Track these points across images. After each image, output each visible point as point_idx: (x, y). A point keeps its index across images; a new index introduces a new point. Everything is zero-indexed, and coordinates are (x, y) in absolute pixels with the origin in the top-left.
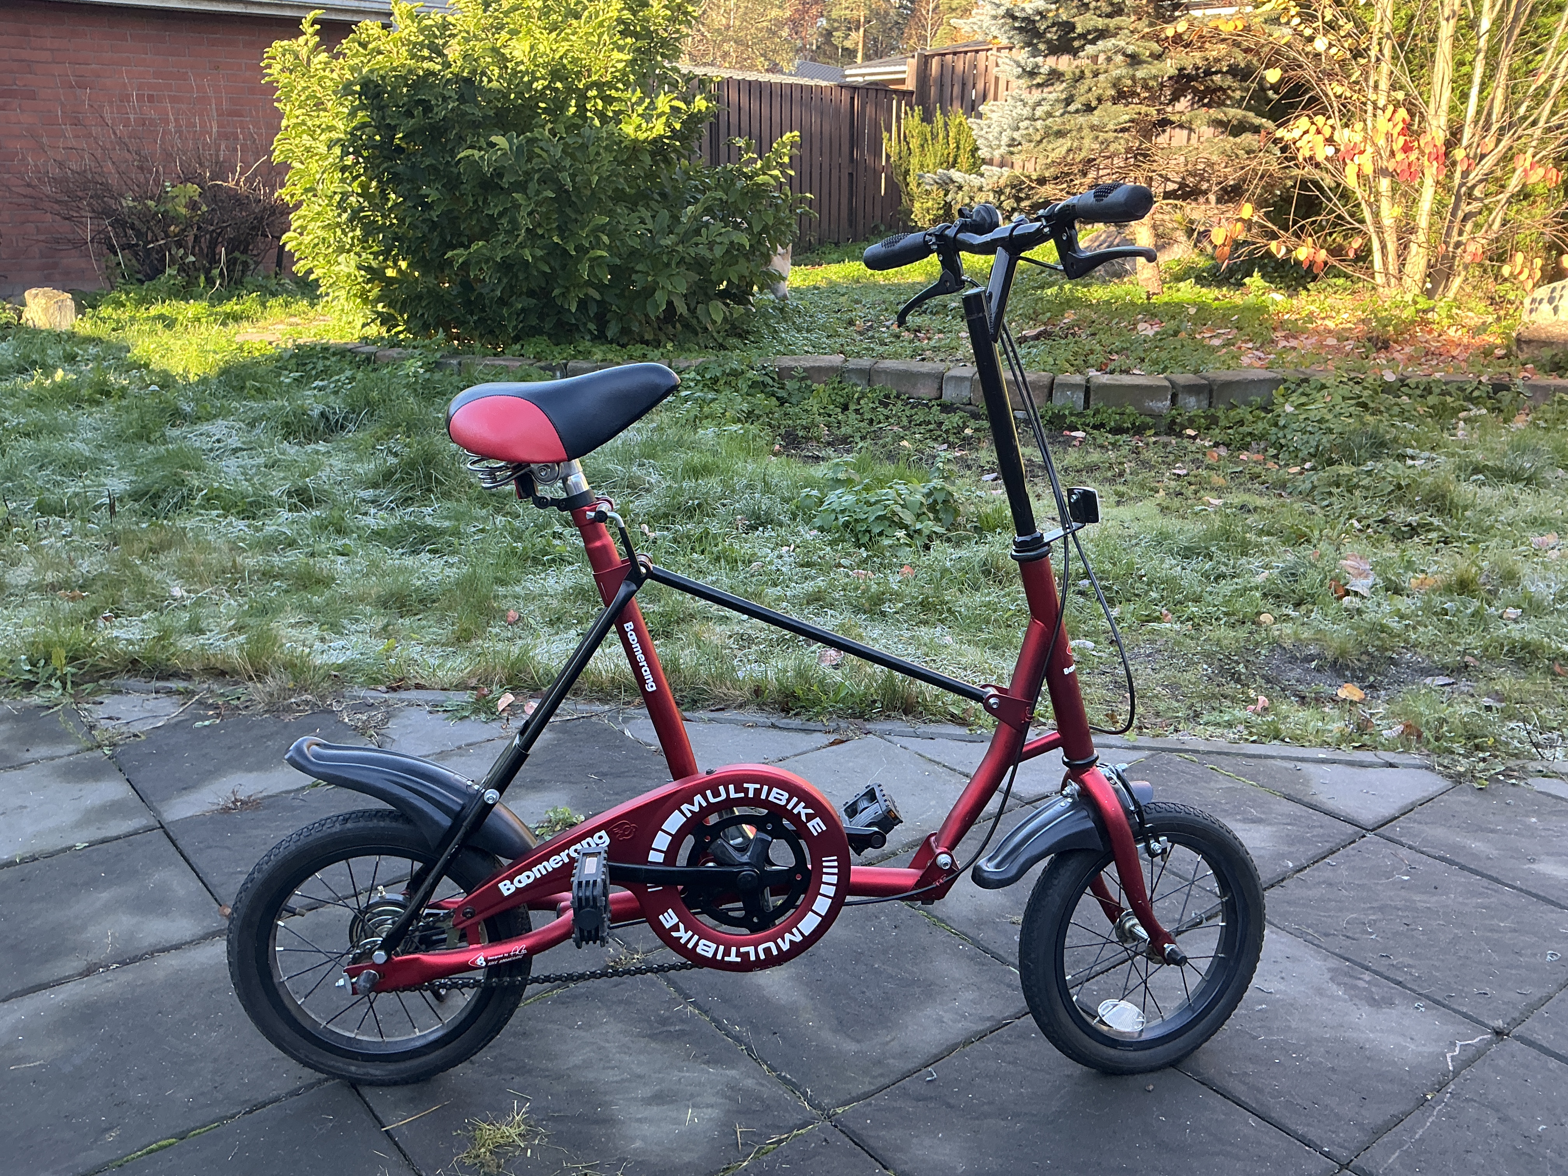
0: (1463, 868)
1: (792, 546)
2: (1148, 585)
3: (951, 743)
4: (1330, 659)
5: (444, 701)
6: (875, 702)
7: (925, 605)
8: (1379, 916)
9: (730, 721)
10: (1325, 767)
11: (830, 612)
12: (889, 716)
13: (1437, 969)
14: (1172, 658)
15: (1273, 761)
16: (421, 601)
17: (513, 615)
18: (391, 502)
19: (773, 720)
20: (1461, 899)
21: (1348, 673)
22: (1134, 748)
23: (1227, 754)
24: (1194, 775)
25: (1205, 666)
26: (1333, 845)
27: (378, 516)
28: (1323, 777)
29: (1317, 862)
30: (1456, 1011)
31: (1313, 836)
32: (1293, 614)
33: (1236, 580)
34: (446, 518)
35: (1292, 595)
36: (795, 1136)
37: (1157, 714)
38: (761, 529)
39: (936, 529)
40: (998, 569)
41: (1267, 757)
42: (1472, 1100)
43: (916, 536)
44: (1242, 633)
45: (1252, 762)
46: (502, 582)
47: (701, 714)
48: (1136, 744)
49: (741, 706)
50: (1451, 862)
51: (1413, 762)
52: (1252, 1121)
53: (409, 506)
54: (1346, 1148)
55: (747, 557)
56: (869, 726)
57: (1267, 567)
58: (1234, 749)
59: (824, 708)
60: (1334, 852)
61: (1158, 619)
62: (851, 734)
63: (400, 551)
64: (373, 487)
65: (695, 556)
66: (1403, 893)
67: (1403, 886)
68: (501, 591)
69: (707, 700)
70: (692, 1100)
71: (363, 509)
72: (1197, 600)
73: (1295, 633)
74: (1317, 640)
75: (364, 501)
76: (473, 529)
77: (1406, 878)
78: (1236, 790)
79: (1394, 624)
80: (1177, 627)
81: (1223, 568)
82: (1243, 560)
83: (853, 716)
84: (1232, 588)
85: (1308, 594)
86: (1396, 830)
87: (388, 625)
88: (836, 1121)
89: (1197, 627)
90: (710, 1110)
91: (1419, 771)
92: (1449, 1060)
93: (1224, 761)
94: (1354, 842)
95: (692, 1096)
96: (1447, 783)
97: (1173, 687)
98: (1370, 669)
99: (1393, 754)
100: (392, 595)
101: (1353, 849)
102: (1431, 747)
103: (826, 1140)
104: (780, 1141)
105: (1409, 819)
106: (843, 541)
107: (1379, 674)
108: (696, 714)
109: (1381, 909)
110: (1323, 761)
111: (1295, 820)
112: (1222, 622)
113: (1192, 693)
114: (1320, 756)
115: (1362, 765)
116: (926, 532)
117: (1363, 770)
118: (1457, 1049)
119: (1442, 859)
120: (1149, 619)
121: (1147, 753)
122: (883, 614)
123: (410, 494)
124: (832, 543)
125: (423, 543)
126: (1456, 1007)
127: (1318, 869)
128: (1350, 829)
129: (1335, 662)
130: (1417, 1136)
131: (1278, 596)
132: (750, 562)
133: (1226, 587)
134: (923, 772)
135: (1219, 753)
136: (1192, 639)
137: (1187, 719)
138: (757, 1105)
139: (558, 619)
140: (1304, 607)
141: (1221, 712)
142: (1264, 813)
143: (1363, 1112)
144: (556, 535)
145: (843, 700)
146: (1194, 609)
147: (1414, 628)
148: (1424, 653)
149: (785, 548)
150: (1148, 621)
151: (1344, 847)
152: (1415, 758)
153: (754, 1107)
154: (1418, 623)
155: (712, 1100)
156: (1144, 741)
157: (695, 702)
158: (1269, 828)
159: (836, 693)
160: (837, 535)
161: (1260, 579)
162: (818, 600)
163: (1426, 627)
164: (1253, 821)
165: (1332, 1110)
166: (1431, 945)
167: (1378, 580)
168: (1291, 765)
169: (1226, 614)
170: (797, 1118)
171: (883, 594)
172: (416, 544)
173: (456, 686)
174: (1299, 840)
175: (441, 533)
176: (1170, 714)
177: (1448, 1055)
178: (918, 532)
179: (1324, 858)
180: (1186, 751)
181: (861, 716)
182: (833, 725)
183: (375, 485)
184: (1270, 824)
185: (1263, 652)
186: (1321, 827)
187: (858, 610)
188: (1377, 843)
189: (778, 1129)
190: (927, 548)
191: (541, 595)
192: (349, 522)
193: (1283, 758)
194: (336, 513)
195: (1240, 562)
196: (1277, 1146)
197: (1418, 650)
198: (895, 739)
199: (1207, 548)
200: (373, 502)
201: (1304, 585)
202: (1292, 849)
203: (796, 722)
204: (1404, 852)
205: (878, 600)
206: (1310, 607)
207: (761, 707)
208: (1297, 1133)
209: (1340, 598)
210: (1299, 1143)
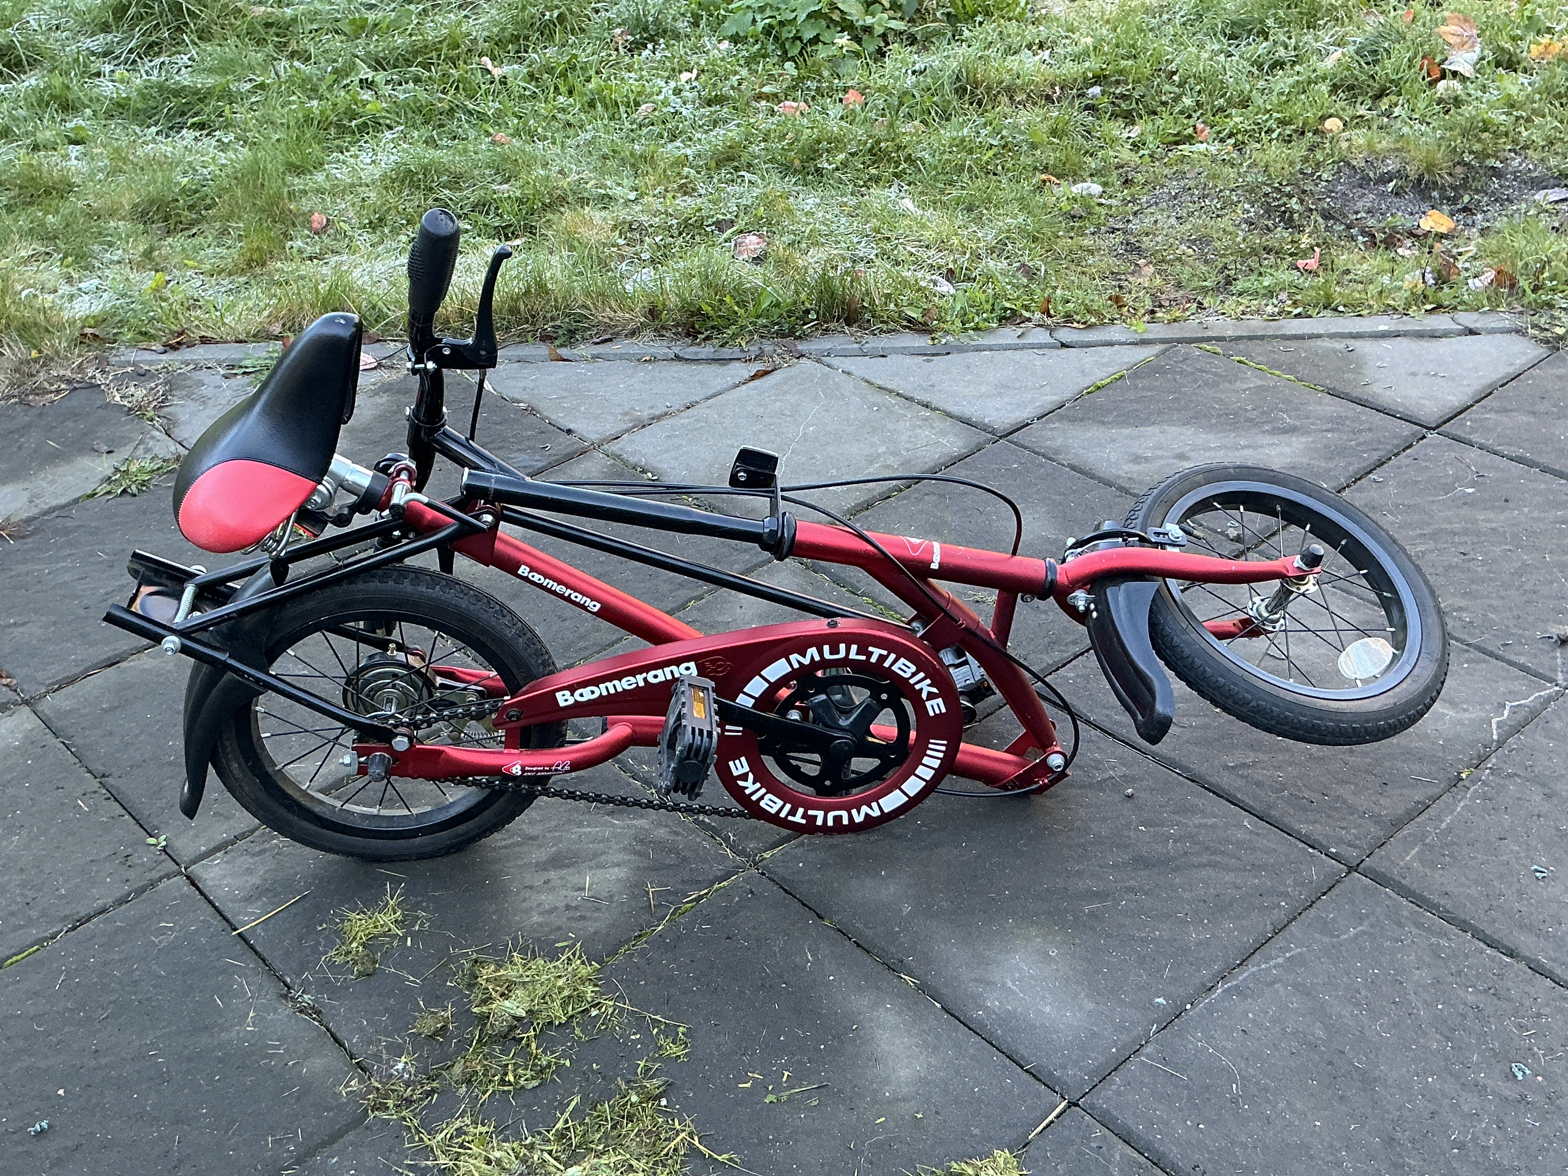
0: (1545, 470)
1: (695, 72)
2: (1179, 86)
3: (908, 360)
4: (1413, 176)
5: (241, 360)
6: (807, 312)
7: (876, 154)
8: (1431, 545)
9: (622, 357)
10: (1386, 344)
11: (748, 176)
12: (827, 330)
13: (1494, 609)
14: (1205, 197)
15: (1319, 342)
16: (191, 208)
17: (318, 219)
18: (131, 51)
19: (677, 350)
20: (1536, 514)
21: (1435, 194)
22: (1144, 342)
23: (1262, 338)
24: (1215, 374)
25: (1247, 206)
26: (1380, 453)
27: (117, 75)
28: (1382, 359)
29: (1360, 479)
30: (1511, 663)
31: (1359, 444)
32: (1368, 115)
33: (1297, 68)
34: (210, 71)
35: (1371, 82)
36: (716, 890)
37: (1179, 286)
38: (650, 46)
39: (893, 24)
40: (976, 84)
41: (1312, 337)
42: (1516, 775)
43: (865, 37)
44: (1298, 150)
45: (1293, 345)
46: (298, 170)
47: (583, 350)
48: (1145, 337)
49: (633, 333)
50: (1531, 464)
51: (1501, 325)
52: (1247, 821)
53: (158, 54)
54: (1356, 847)
55: (632, 97)
56: (801, 346)
57: (1340, 43)
58: (1272, 329)
59: (742, 328)
60: (1383, 463)
61: (1189, 139)
62: (777, 360)
63: (154, 129)
64: (103, 31)
65: (561, 99)
66: (1465, 511)
67: (1468, 502)
68: (298, 183)
69: (589, 329)
70: (595, 860)
71: (93, 68)
72: (1245, 103)
73: (1370, 145)
74: (1397, 150)
75: (93, 53)
76: (248, 86)
77: (1470, 490)
78: (1267, 389)
79: (1499, 117)
80: (1213, 149)
81: (1282, 52)
82: (1309, 37)
83: (782, 335)
84: (1290, 81)
85: (1392, 81)
86: (1465, 426)
87: (151, 250)
88: (764, 868)
89: (1239, 147)
90: (616, 869)
91: (1507, 336)
92: (1494, 726)
93: (1256, 348)
94: (1411, 446)
95: (596, 855)
96: (1541, 351)
97: (1202, 241)
98: (1465, 185)
99: (1475, 316)
100: (152, 202)
101: (1408, 456)
102: (1525, 301)
103: (751, 892)
104: (701, 897)
105: (1483, 407)
106: (764, 56)
107: (1477, 191)
108: (575, 351)
109: (1435, 536)
110: (1383, 335)
111: (1337, 423)
112: (1274, 135)
113: (1226, 249)
114: (1382, 328)
115: (1434, 335)
116: (878, 30)
117: (1435, 343)
118: (1506, 713)
119: (1519, 460)
120: (1180, 140)
121: (1159, 348)
122: (819, 171)
123: (153, 38)
124: (750, 61)
125: (183, 114)
126: (1513, 658)
127: (1361, 490)
128: (1407, 429)
129: (1419, 181)
130: (1444, 825)
131: (1351, 88)
132: (637, 104)
133: (1283, 81)
134: (870, 408)
135: (1250, 338)
136: (1233, 165)
137: (1217, 290)
138: (671, 859)
139: (380, 220)
140: (1385, 100)
141: (1260, 274)
142: (1298, 417)
143: (1382, 801)
144: (366, 84)
145: (766, 314)
146: (1238, 119)
147: (1528, 120)
148: (1536, 156)
149: (685, 76)
150: (1177, 143)
151: (1395, 455)
152: (1504, 319)
153: (668, 861)
154: (1534, 111)
155: (619, 857)
156: (1157, 331)
157: (572, 333)
158: (1303, 439)
159: (758, 303)
160: (757, 47)
161: (1329, 63)
162: (730, 159)
163: (1544, 116)
164: (1285, 431)
165: (1344, 802)
166: (1491, 579)
167: (1486, 52)
168: (1339, 345)
169: (1282, 123)
170: (718, 869)
171: (819, 142)
172: (174, 115)
173: (254, 336)
174: (1341, 451)
175: (203, 96)
176: (1195, 283)
177: (1494, 721)
178: (868, 29)
179: (1370, 472)
180: (1208, 340)
181: (791, 333)
182: (754, 349)
183: (105, 28)
184: (1307, 433)
185: (1325, 176)
186: (1370, 430)
187: (786, 169)
188: (1439, 445)
189: (698, 884)
190: (881, 54)
191: (353, 185)
192: (77, 92)
193: (1332, 336)
194: (57, 81)
195: (1305, 39)
196: (1275, 850)
197: (1530, 152)
198: (835, 361)
199: (1262, 22)
200: (105, 54)
201: (1387, 68)
202: (1331, 465)
203: (707, 350)
204: (1474, 454)
205: (812, 153)
206: (1394, 98)
207: (660, 332)
208: (1299, 833)
209: (1433, 84)
210: (1301, 845)
